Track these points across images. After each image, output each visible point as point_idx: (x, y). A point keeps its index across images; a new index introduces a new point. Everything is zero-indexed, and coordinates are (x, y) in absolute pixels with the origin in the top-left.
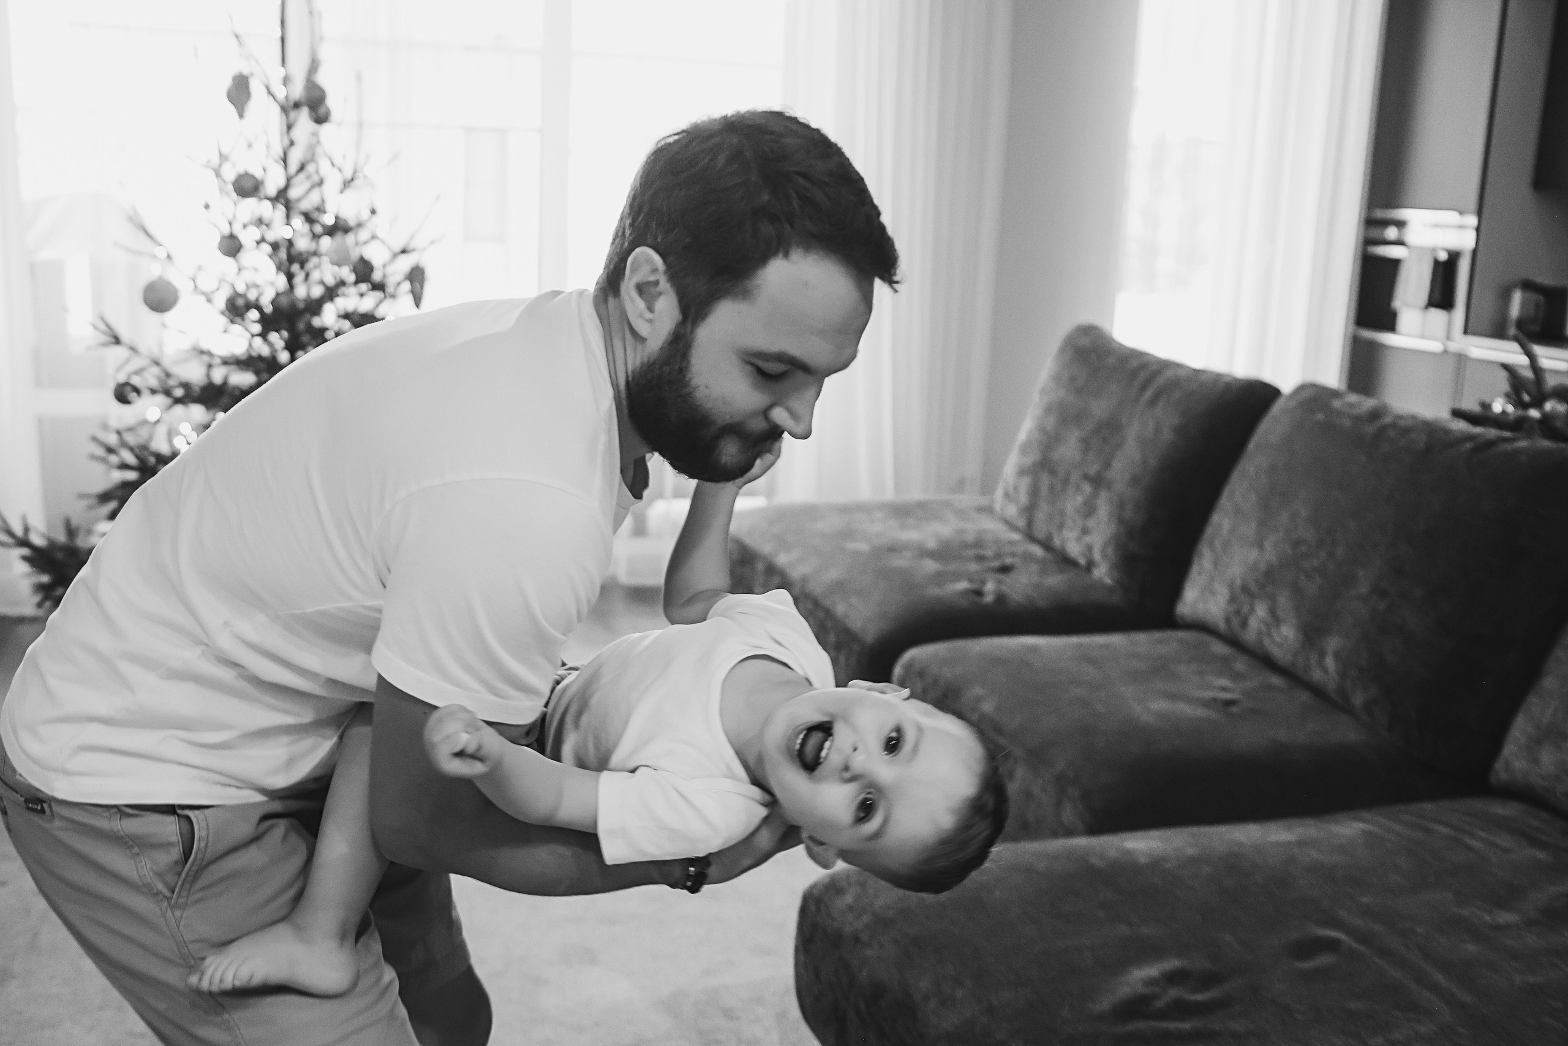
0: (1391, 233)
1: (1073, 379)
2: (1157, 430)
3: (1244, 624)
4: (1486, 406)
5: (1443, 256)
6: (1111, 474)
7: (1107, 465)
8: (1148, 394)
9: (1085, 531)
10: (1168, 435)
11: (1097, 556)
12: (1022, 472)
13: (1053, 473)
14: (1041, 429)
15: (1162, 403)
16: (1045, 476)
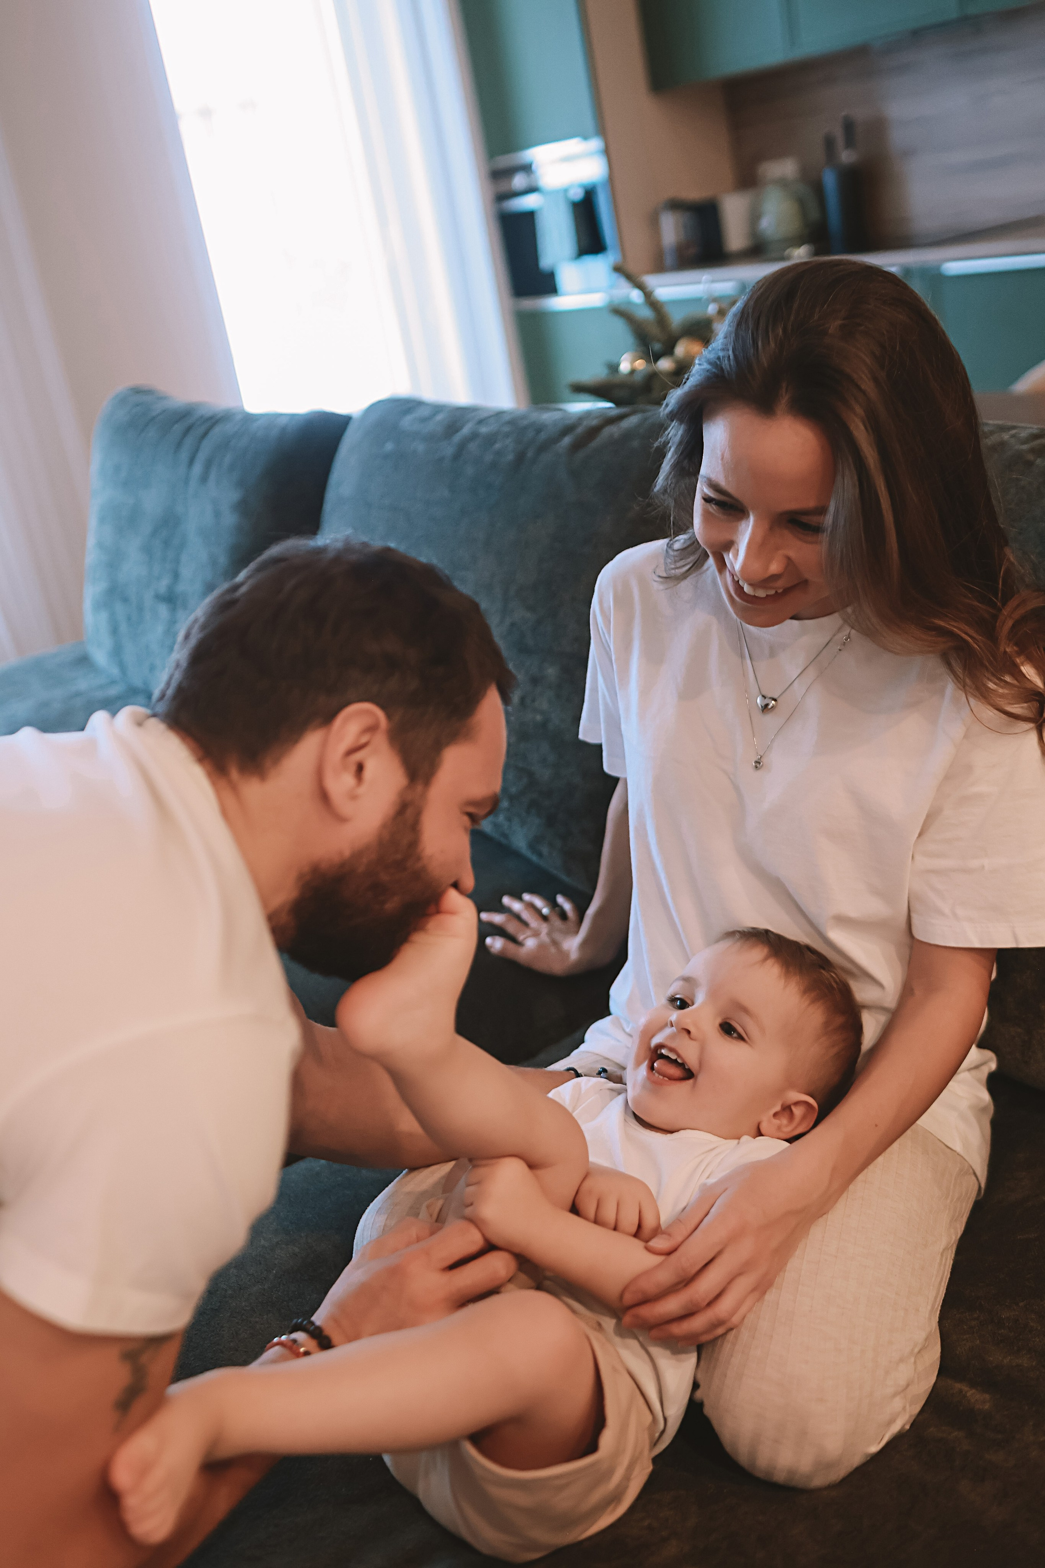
0: (519, 181)
2: (217, 514)
4: (614, 368)
5: (577, 194)
6: (181, 588)
7: (176, 576)
8: (197, 467)
10: (230, 519)
13: (125, 600)
16: (119, 608)
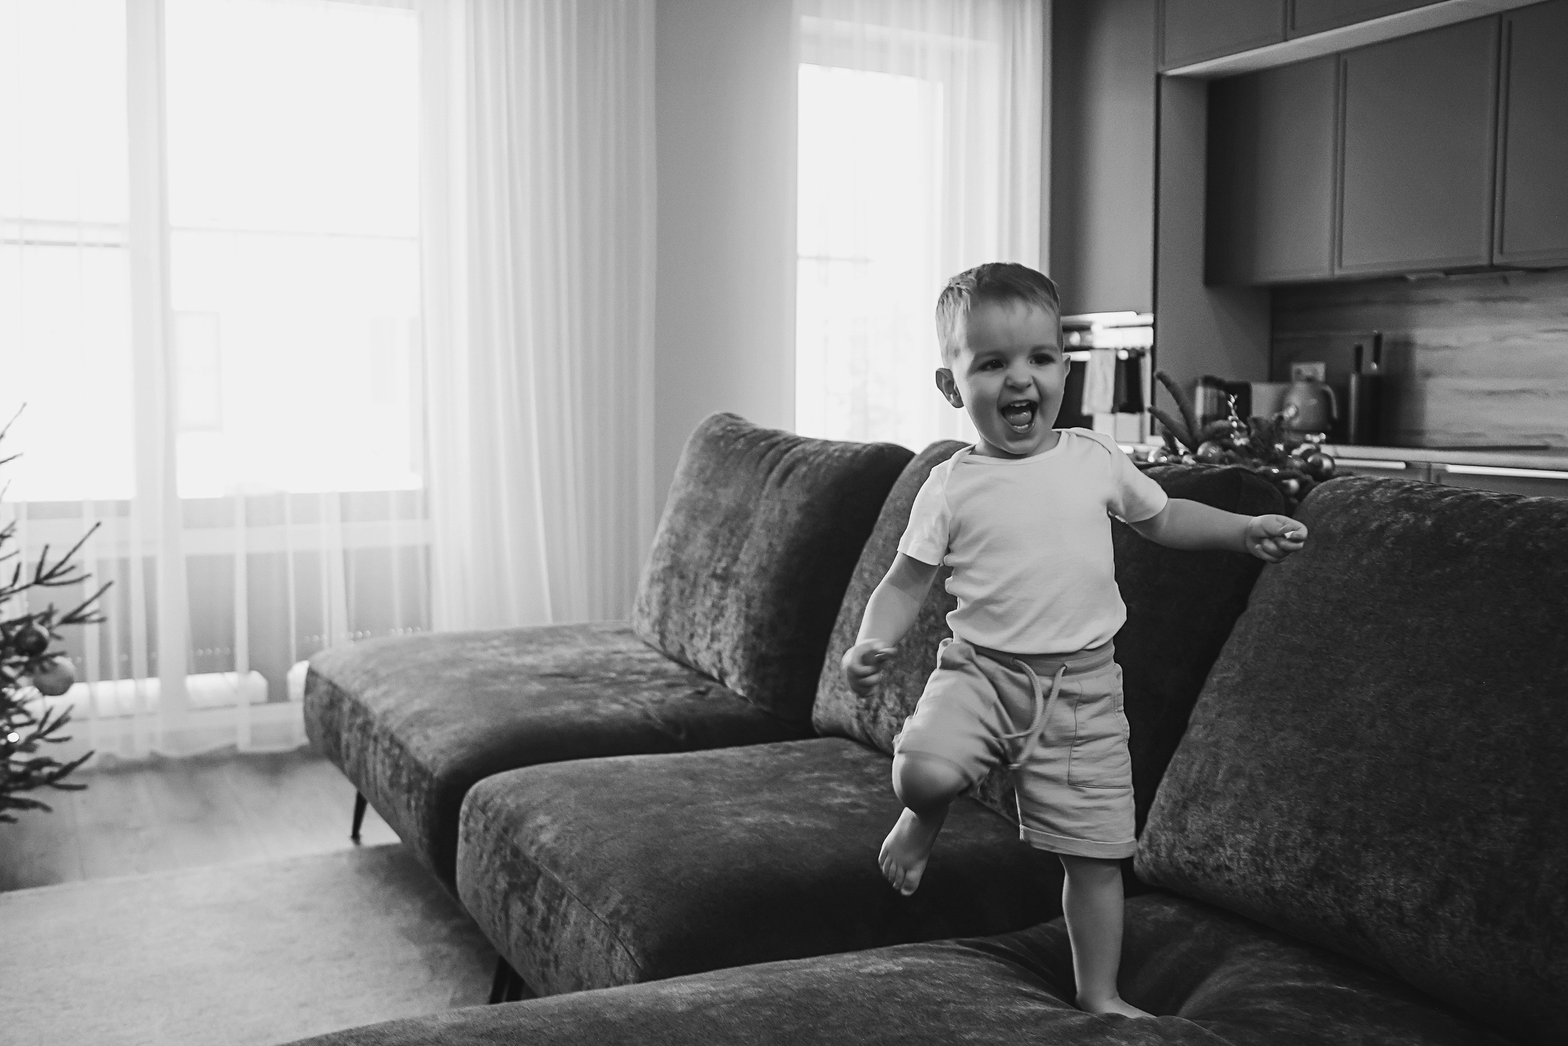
0: (1075, 339)
1: (702, 470)
2: (784, 512)
3: (875, 720)
5: (1125, 356)
6: (737, 569)
7: (735, 559)
8: (775, 475)
9: (714, 637)
10: (794, 517)
11: (727, 664)
12: (653, 581)
13: (682, 577)
14: (671, 530)
15: (787, 484)
16: (675, 581)
